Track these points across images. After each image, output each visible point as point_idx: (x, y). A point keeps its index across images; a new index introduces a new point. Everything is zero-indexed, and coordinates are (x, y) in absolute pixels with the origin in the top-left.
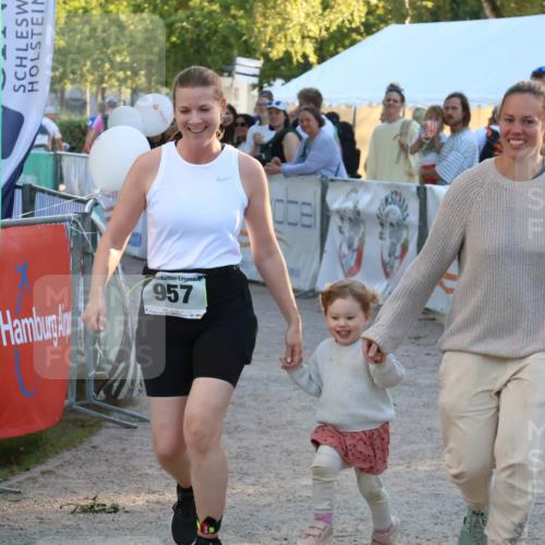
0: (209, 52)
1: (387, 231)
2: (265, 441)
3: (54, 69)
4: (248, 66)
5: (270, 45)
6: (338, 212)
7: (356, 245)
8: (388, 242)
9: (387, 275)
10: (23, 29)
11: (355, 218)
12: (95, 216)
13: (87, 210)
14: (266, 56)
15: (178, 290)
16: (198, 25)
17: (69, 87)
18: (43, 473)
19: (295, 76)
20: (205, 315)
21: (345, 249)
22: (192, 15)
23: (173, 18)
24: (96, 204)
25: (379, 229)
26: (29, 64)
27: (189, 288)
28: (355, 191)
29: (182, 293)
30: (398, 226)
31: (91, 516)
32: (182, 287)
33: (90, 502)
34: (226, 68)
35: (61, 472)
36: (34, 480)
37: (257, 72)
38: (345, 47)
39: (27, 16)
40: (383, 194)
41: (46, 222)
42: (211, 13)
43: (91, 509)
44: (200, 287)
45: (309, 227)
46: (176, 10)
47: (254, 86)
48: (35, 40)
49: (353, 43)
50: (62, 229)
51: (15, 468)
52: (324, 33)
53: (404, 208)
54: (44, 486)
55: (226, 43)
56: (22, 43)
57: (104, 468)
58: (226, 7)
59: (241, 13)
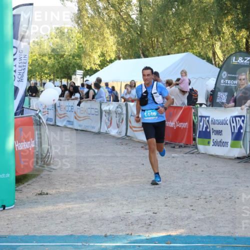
0: (69, 69)
1: (118, 115)
2: (87, 173)
3: (28, 75)
4: (80, 72)
5: (86, 66)
6: (105, 111)
7: (110, 120)
8: (118, 118)
9: (118, 127)
10: (21, 65)
11: (109, 112)
12: (40, 114)
13: (38, 112)
14: (85, 69)
16: (66, 62)
18: (28, 185)
19: (92, 75)
21: (107, 121)
22: (65, 59)
23: (60, 60)
24: (40, 111)
25: (115, 115)
26: (22, 74)
28: (109, 105)
30: (121, 114)
31: (40, 196)
33: (40, 192)
34: (74, 73)
35: (33, 184)
36: (25, 187)
37: (82, 74)
38: (105, 67)
39: (22, 61)
40: (117, 105)
41: (27, 116)
42: (70, 59)
43: (41, 194)
45: (97, 115)
46: (60, 58)
47: (82, 78)
49: (107, 65)
50: (31, 118)
51: (20, 183)
52: (99, 63)
53: (122, 109)
54: (28, 188)
55: (73, 66)
56: (20, 69)
57: (44, 183)
58: (74, 57)
59: (77, 58)
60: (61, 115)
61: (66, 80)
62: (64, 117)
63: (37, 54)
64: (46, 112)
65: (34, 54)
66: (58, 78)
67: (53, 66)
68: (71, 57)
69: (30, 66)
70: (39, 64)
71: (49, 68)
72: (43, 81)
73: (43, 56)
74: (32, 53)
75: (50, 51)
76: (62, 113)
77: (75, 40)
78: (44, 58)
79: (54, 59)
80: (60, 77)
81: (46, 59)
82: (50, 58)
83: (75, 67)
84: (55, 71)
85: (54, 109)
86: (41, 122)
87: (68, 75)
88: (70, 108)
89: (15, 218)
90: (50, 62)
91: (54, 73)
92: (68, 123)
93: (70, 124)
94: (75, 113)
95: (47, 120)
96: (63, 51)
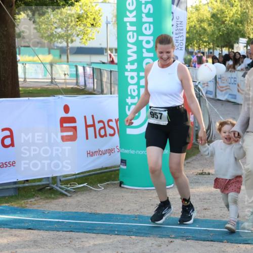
0: (231, 37)
3: (186, 43)
4: (243, 41)
5: (250, 34)
10: (177, 32)
12: (199, 86)
13: (197, 84)
14: (249, 37)
15: (158, 114)
16: (228, 29)
17: (190, 48)
18: (187, 163)
20: (168, 124)
22: (226, 26)
23: (220, 27)
24: (199, 83)
27: (161, 114)
29: (159, 115)
31: (202, 176)
32: (159, 113)
33: (201, 172)
34: (237, 41)
35: (192, 162)
37: (246, 42)
39: (178, 28)
42: (232, 25)
43: (202, 174)
44: (165, 114)
46: (221, 25)
47: (245, 47)
48: (181, 34)
54: (187, 166)
55: (236, 34)
56: (177, 36)
57: (205, 161)
58: (236, 24)
59: (240, 25)
60: (223, 87)
61: (227, 49)
62: (226, 89)
63: (195, 20)
64: (206, 84)
65: (191, 19)
66: (218, 47)
67: (213, 33)
68: (233, 23)
69: (188, 33)
70: (197, 31)
71: (208, 35)
72: (201, 50)
73: (201, 22)
74: (189, 19)
75: (210, 16)
76: (224, 85)
77: (237, 5)
78: (202, 25)
79: (214, 25)
80: (220, 45)
81: (205, 25)
82: (210, 25)
83: (237, 35)
84: (215, 39)
85: (214, 80)
86: (201, 94)
87: (229, 43)
88: (233, 80)
89: (174, 198)
90: (209, 29)
91: (214, 41)
92: (230, 96)
93: (232, 98)
94: (238, 85)
95: (206, 93)
96: (224, 17)
